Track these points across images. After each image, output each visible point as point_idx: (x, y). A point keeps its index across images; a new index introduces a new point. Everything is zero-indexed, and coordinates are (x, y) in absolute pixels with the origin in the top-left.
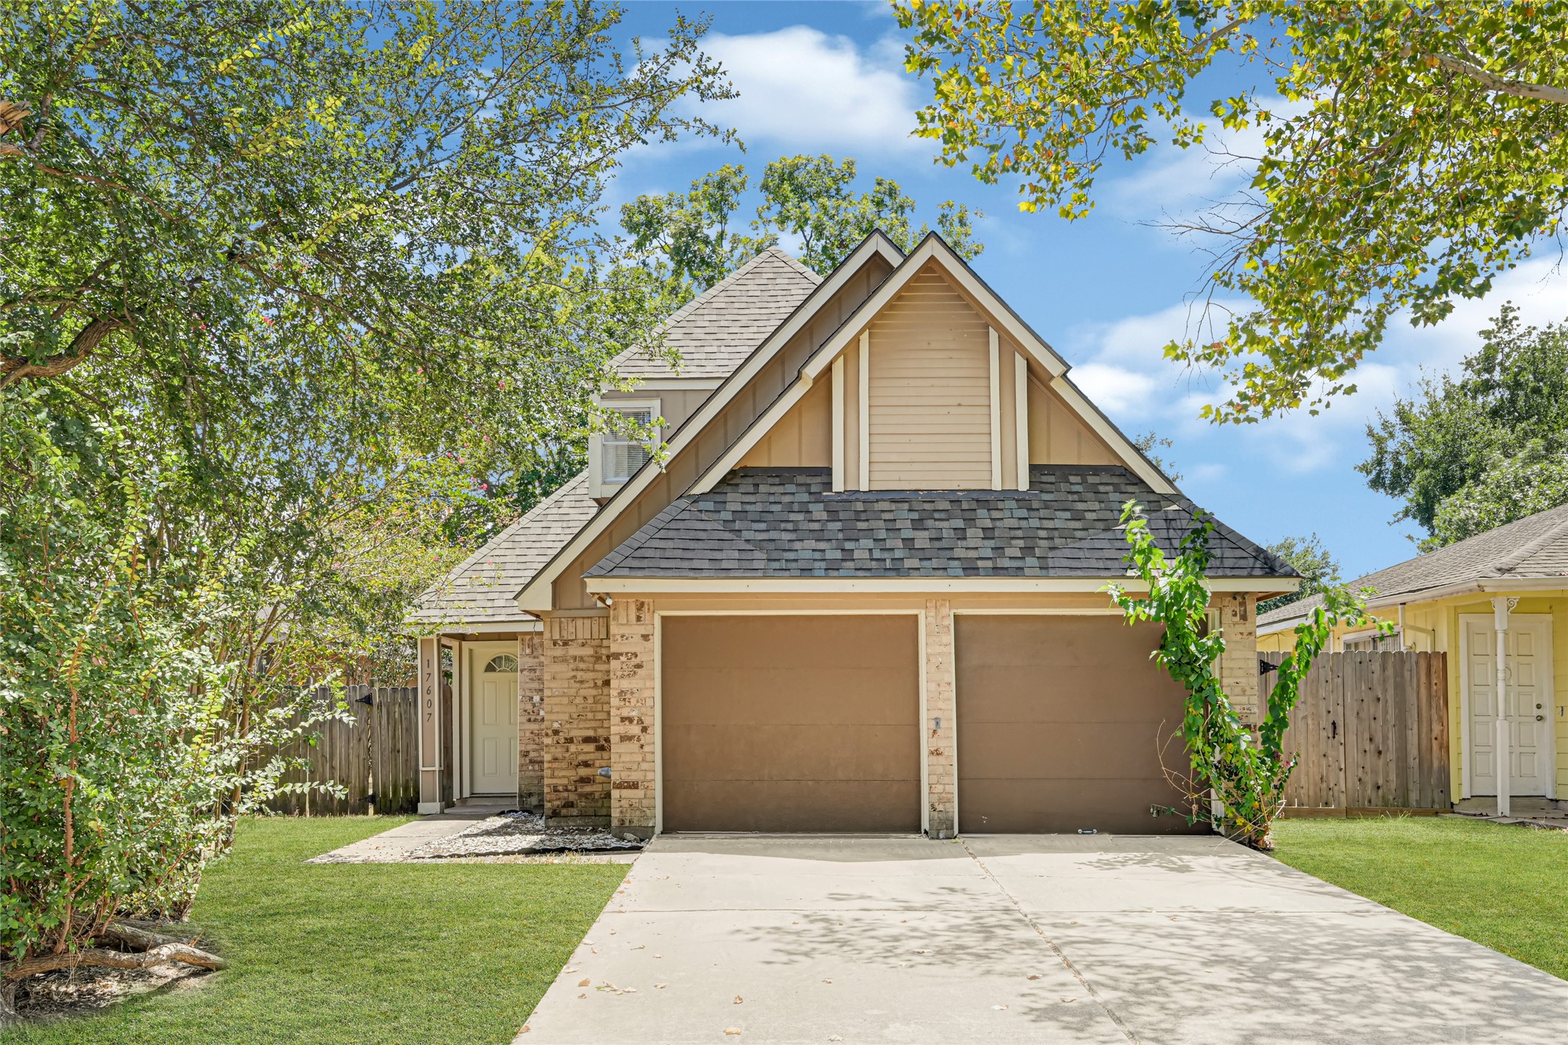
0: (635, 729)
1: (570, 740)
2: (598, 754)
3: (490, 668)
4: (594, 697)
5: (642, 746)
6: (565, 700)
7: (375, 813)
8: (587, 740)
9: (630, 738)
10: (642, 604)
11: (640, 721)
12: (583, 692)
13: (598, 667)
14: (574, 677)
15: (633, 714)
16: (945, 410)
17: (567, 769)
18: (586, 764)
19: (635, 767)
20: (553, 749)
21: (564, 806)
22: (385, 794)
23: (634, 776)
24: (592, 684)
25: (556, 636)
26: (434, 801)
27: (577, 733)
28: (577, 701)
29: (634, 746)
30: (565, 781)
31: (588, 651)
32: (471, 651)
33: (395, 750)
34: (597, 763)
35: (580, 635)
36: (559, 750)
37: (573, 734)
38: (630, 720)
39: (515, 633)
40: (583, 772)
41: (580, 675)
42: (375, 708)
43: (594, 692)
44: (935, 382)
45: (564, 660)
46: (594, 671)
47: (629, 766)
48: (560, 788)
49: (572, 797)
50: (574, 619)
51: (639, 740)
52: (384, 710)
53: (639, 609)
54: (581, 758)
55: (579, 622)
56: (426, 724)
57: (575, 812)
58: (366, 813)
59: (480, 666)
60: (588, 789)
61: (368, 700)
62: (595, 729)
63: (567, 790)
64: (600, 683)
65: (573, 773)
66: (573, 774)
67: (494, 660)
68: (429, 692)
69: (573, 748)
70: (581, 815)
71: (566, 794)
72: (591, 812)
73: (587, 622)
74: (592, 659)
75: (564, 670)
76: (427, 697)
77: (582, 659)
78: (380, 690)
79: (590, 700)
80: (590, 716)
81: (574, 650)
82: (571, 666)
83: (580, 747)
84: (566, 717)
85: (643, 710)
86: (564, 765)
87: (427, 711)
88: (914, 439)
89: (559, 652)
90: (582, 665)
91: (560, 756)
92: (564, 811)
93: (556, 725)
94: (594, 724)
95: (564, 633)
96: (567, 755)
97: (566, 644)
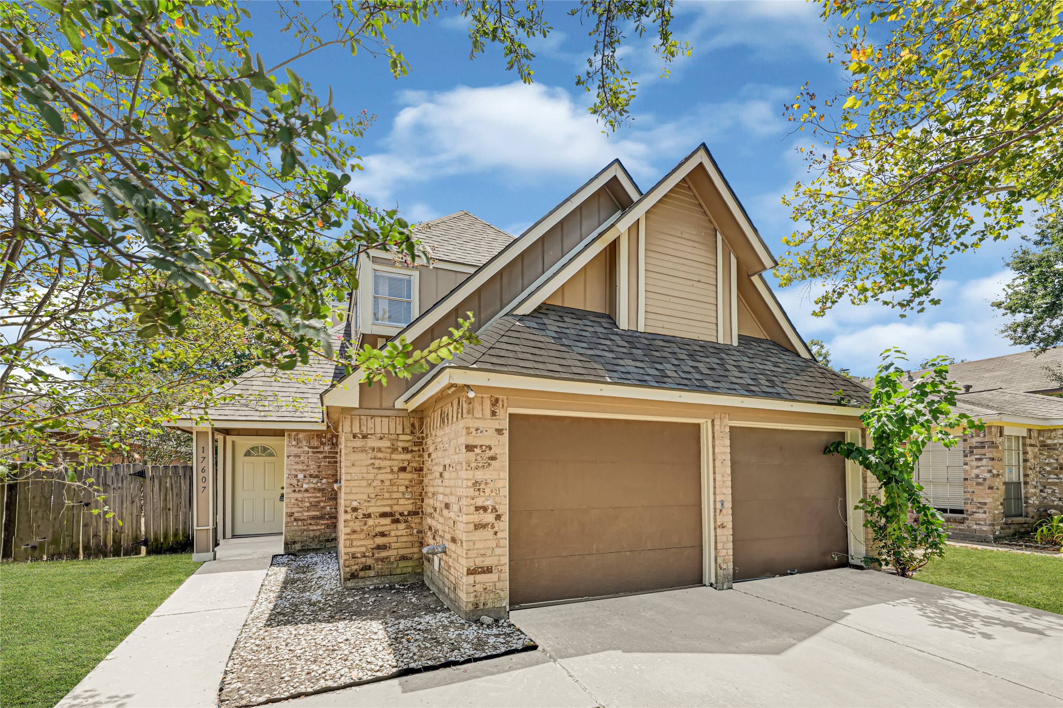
0: (489, 518)
1: (369, 516)
2: (394, 526)
3: (248, 454)
4: (391, 480)
5: (496, 533)
6: (364, 483)
7: (149, 553)
8: (383, 515)
9: (484, 526)
10: (497, 400)
11: (494, 509)
12: (380, 477)
13: (394, 456)
14: (373, 464)
15: (488, 503)
16: (690, 283)
17: (364, 539)
18: (383, 535)
19: (489, 552)
20: (351, 524)
21: (362, 570)
22: (156, 539)
23: (488, 562)
24: (389, 470)
25: (356, 430)
26: (208, 551)
27: (374, 510)
28: (375, 484)
29: (488, 533)
30: (363, 549)
31: (386, 443)
32: (233, 442)
33: (166, 509)
34: (393, 533)
35: (378, 431)
36: (358, 523)
37: (370, 510)
38: (485, 509)
39: (283, 430)
40: (380, 541)
41: (377, 463)
42: (148, 480)
43: (391, 476)
44: (685, 262)
45: (363, 450)
46: (390, 459)
47: (482, 552)
48: (359, 555)
49: (369, 562)
50: (373, 417)
51: (493, 527)
52: (156, 482)
53: (493, 405)
54: (378, 529)
55: (378, 420)
56: (200, 494)
57: (372, 573)
58: (138, 553)
59: (240, 453)
60: (384, 554)
61: (142, 474)
62: (391, 506)
63: (364, 556)
64: (396, 469)
65: (372, 542)
66: (370, 544)
67: (253, 449)
68: (203, 470)
69: (370, 522)
70: (378, 576)
71: (364, 560)
72: (387, 572)
73: (385, 420)
74: (389, 451)
75: (363, 459)
76: (201, 475)
77: (379, 450)
78: (153, 467)
79: (387, 483)
80: (387, 495)
81: (372, 443)
82: (370, 455)
83: (377, 521)
84: (365, 497)
85: (498, 499)
86: (362, 536)
87: (201, 485)
88: (673, 299)
89: (358, 443)
90: (380, 455)
91: (358, 529)
92: (362, 574)
93: (355, 504)
94: (390, 502)
95: (364, 429)
96: (365, 528)
97: (365, 437)
